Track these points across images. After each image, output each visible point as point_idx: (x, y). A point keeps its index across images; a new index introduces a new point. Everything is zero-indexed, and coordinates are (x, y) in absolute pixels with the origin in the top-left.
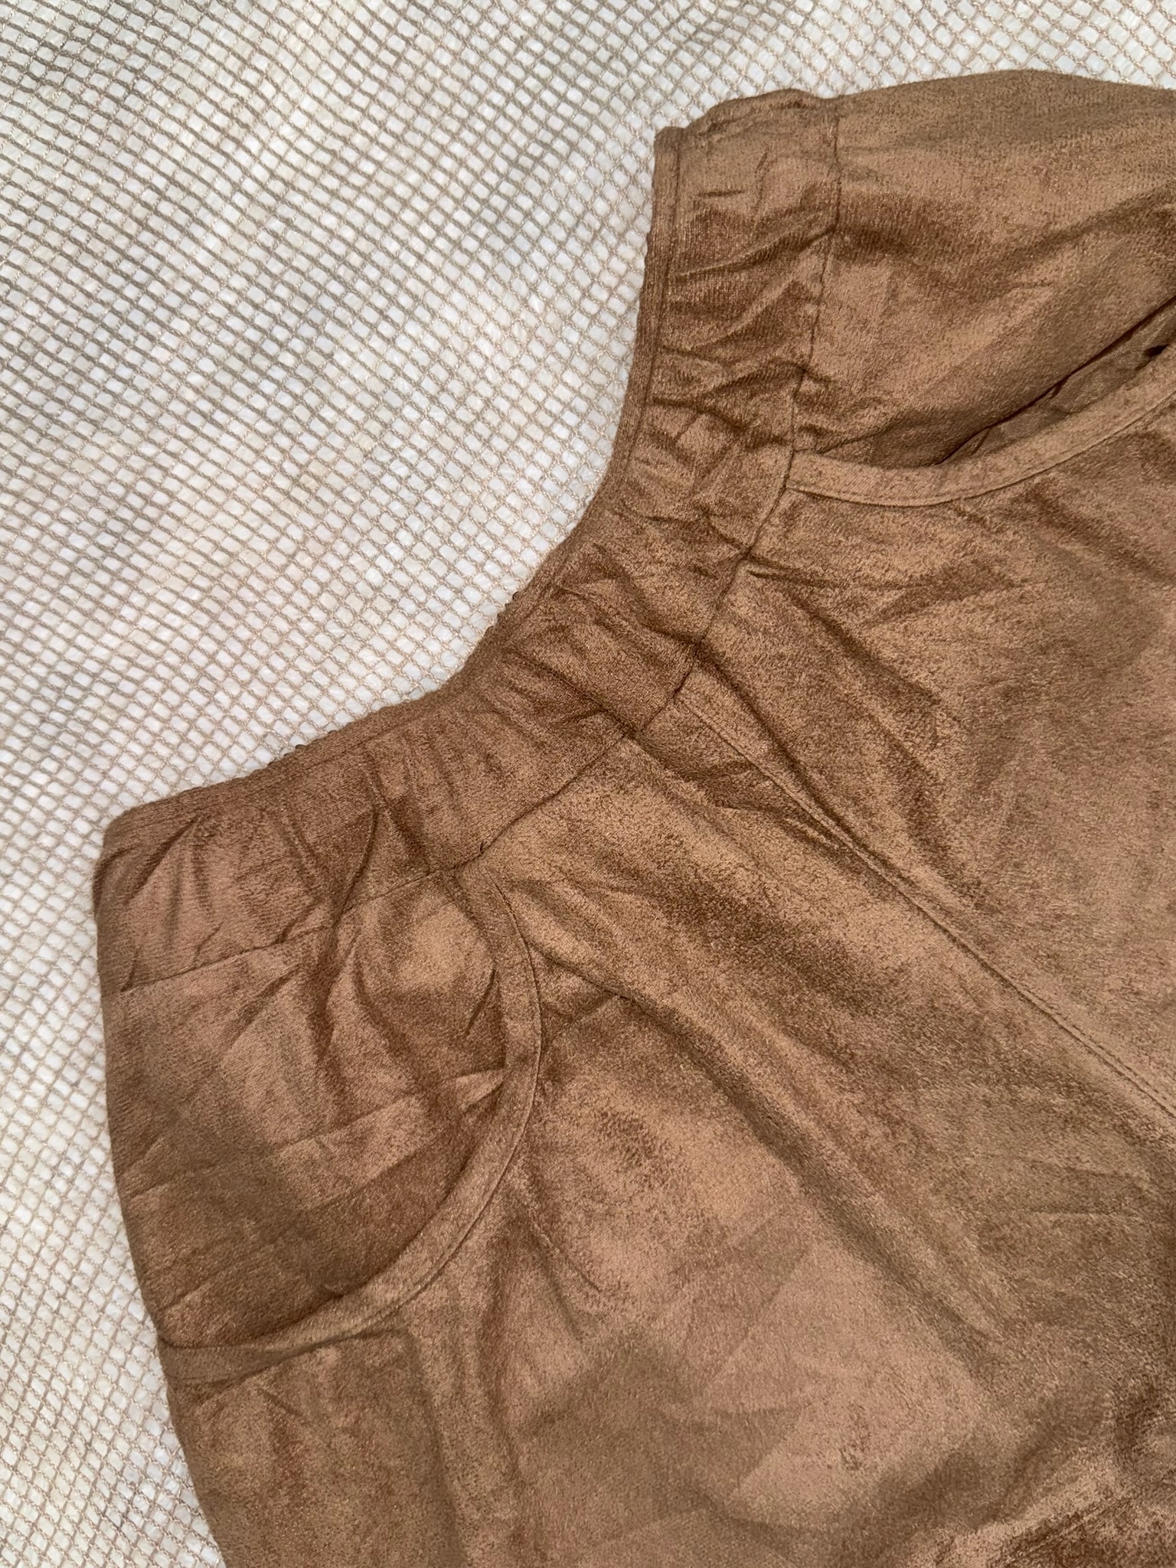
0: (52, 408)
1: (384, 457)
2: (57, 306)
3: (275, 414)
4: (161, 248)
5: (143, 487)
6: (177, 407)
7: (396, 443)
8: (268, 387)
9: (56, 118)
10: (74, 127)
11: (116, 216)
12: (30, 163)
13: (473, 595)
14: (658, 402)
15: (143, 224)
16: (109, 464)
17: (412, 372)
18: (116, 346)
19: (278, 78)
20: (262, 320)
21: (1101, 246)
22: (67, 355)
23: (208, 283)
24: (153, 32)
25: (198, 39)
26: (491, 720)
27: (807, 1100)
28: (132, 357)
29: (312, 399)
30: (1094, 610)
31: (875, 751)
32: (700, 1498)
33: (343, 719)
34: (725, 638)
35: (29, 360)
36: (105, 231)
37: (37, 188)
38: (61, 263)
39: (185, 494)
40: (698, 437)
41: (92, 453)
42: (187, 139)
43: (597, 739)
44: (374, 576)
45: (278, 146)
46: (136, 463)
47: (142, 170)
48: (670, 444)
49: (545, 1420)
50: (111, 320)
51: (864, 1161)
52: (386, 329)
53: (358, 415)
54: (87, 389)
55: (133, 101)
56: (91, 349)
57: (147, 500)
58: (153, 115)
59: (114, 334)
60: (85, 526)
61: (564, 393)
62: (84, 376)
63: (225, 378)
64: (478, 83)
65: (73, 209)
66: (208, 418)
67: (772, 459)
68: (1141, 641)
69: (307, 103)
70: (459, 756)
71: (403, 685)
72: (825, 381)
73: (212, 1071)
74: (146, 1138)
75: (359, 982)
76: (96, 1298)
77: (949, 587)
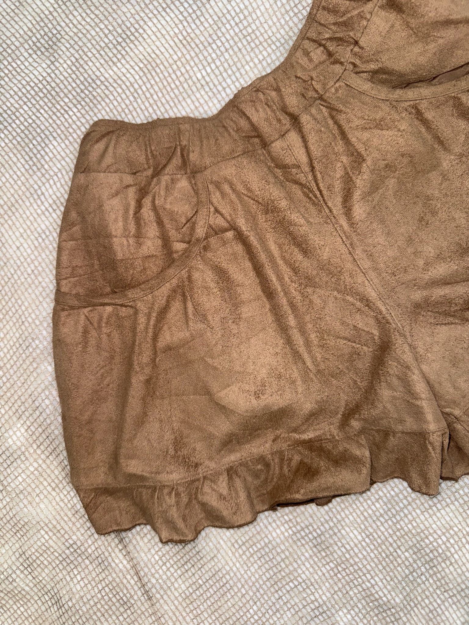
1: (215, 37)
3: (186, 14)
5: (137, 26)
7: (220, 34)
13: (228, 91)
14: (308, 39)
17: (233, 14)
26: (221, 130)
27: (279, 278)
29: (199, 13)
31: (339, 173)
32: (208, 393)
34: (305, 119)
39: (149, 32)
40: (318, 54)
41: (125, 10)
43: (253, 145)
44: (199, 76)
48: (307, 54)
49: (169, 348)
53: (212, 22)
57: (137, 30)
60: (114, 33)
61: (278, 36)
66: (164, 9)
67: (338, 68)
68: (433, 168)
70: (208, 137)
71: (197, 113)
72: (361, 48)
73: (101, 206)
74: (73, 224)
75: (153, 201)
76: (40, 279)
77: (379, 125)
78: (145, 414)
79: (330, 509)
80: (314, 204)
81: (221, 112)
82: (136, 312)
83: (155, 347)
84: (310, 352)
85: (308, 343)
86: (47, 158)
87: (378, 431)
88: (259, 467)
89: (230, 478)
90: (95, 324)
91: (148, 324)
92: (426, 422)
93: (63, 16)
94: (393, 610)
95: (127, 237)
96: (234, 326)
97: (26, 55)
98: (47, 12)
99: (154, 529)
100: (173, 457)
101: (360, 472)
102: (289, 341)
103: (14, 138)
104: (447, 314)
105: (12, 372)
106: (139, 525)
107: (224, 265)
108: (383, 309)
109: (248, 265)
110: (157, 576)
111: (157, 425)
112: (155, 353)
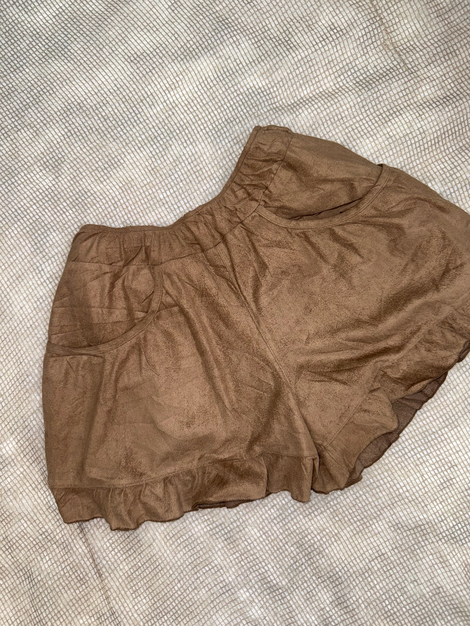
0: (106, 132)
1: (174, 172)
2: (116, 111)
3: (154, 153)
4: (144, 108)
5: (119, 157)
6: (133, 143)
7: (177, 170)
8: (155, 147)
9: (132, 70)
10: (135, 74)
11: (136, 97)
12: (122, 78)
13: (181, 209)
14: (235, 182)
15: (142, 101)
16: (114, 149)
18: (125, 125)
19: (184, 81)
20: (159, 132)
21: (338, 185)
22: (114, 122)
23: (151, 119)
24: (160, 61)
25: (169, 66)
26: (174, 237)
27: (209, 342)
28: (128, 128)
29: (163, 153)
30: (307, 262)
31: (251, 274)
32: (153, 422)
33: (142, 225)
34: (230, 237)
35: (105, 120)
36: (133, 99)
37: (122, 84)
38: (120, 102)
39: (128, 163)
40: (241, 193)
41: (111, 145)
42: (159, 86)
43: (196, 250)
44: (161, 197)
45: (178, 96)
46: (120, 151)
47: (146, 89)
48: (234, 192)
49: (126, 388)
50: (127, 119)
51: (217, 361)
52: (185, 144)
53: (172, 160)
54: (115, 131)
55: (150, 74)
56: (120, 123)
57: (119, 160)
58: (153, 78)
59: (126, 122)
60: (103, 161)
61: (218, 174)
62: (116, 128)
63: (146, 141)
64: (226, 100)
65: (128, 91)
66: (139, 148)
67: (254, 204)
69: (187, 89)
70: (165, 242)
71: (159, 223)
72: (270, 192)
73: (85, 285)
74: (64, 296)
75: (124, 281)
76: (36, 331)
77: (279, 244)
78: (106, 435)
79: (238, 512)
80: (235, 293)
81: (175, 224)
82: (104, 361)
83: (116, 386)
84: (228, 395)
85: (226, 388)
86: (47, 244)
87: (273, 455)
88: (188, 478)
89: (165, 485)
90: (74, 368)
91: (112, 370)
92: (301, 449)
93: (67, 146)
94: (280, 591)
95: (101, 308)
96: (174, 374)
97: (38, 170)
98: (55, 142)
99: (107, 521)
100: (124, 467)
101: (258, 484)
102: (214, 387)
103: (25, 228)
104: (321, 374)
105: (9, 399)
106: (96, 518)
107: (171, 330)
108: (277, 368)
109: (188, 331)
110: (107, 559)
111: (114, 444)
112: (116, 391)
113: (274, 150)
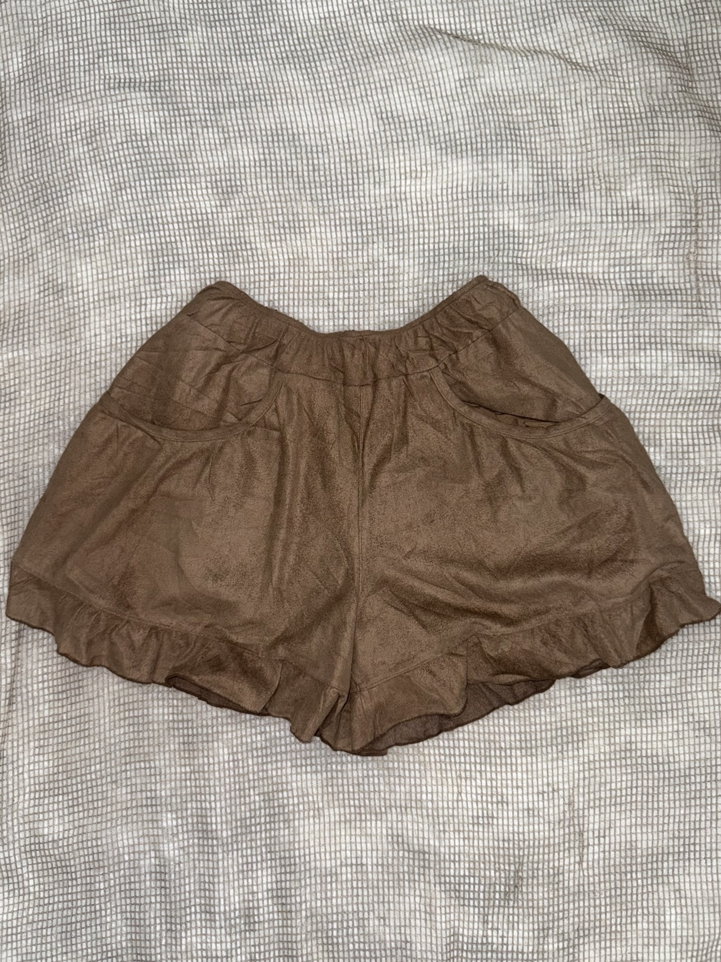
0: (307, 186)
2: (332, 166)
3: (350, 241)
4: (366, 181)
5: (306, 223)
6: (332, 216)
7: (366, 274)
8: (354, 234)
9: (376, 129)
10: (378, 136)
11: (365, 163)
12: (361, 132)
13: (346, 322)
14: (424, 326)
15: (368, 171)
16: (305, 211)
17: (386, 265)
18: (334, 189)
19: (429, 175)
20: (369, 219)
21: (536, 393)
22: (323, 179)
23: (367, 199)
24: (415, 136)
25: (422, 148)
26: (320, 350)
27: (293, 493)
28: (335, 196)
29: (360, 247)
30: (457, 461)
31: (385, 441)
32: (177, 551)
33: (291, 315)
34: (383, 384)
35: (314, 170)
36: (359, 164)
37: (356, 138)
38: (343, 159)
39: (313, 235)
40: (423, 342)
41: (304, 204)
42: (397, 165)
43: (336, 378)
44: (331, 295)
45: (413, 189)
46: (311, 217)
47: (381, 160)
48: (416, 336)
49: (168, 495)
50: (339, 183)
51: (290, 520)
52: (391, 250)
54: (319, 191)
55: (395, 145)
56: (329, 184)
58: (396, 152)
59: (337, 186)
61: (411, 305)
62: (321, 187)
63: (348, 222)
64: (466, 224)
65: (358, 151)
66: (335, 226)
67: (432, 363)
68: (461, 481)
69: (429, 187)
70: (305, 349)
71: (311, 323)
72: (458, 359)
73: (186, 351)
74: (155, 349)
75: (233, 369)
76: (98, 372)
77: (435, 424)
78: (114, 536)
79: (217, 717)
80: (354, 452)
81: (329, 335)
82: (160, 450)
83: (157, 486)
84: (281, 569)
85: (284, 560)
86: (168, 278)
87: (296, 668)
88: (181, 642)
89: (149, 636)
90: (121, 439)
91: (163, 465)
92: (332, 676)
93: (253, 176)
94: (215, 842)
95: (192, 386)
96: (232, 510)
97: (204, 185)
98: (242, 164)
99: (57, 642)
100: (114, 587)
101: (259, 693)
102: (270, 551)
103: (151, 244)
104: (403, 602)
105: (22, 434)
106: (44, 630)
107: (257, 456)
108: (356, 566)
109: (276, 467)
110: (30, 689)
111: (118, 552)
112: (154, 492)
113: (485, 313)
